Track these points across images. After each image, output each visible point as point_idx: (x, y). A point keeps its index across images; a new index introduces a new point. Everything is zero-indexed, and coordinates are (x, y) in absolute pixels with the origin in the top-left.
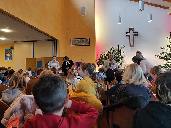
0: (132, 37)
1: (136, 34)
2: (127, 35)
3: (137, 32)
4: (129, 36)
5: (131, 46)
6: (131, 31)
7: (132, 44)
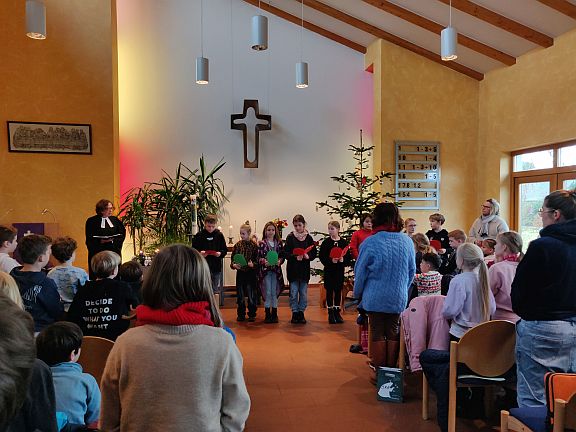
0: (251, 131)
1: (265, 122)
2: (236, 123)
3: (268, 118)
4: (243, 127)
5: (247, 164)
6: (250, 110)
7: (251, 158)
